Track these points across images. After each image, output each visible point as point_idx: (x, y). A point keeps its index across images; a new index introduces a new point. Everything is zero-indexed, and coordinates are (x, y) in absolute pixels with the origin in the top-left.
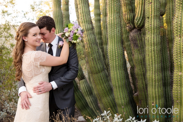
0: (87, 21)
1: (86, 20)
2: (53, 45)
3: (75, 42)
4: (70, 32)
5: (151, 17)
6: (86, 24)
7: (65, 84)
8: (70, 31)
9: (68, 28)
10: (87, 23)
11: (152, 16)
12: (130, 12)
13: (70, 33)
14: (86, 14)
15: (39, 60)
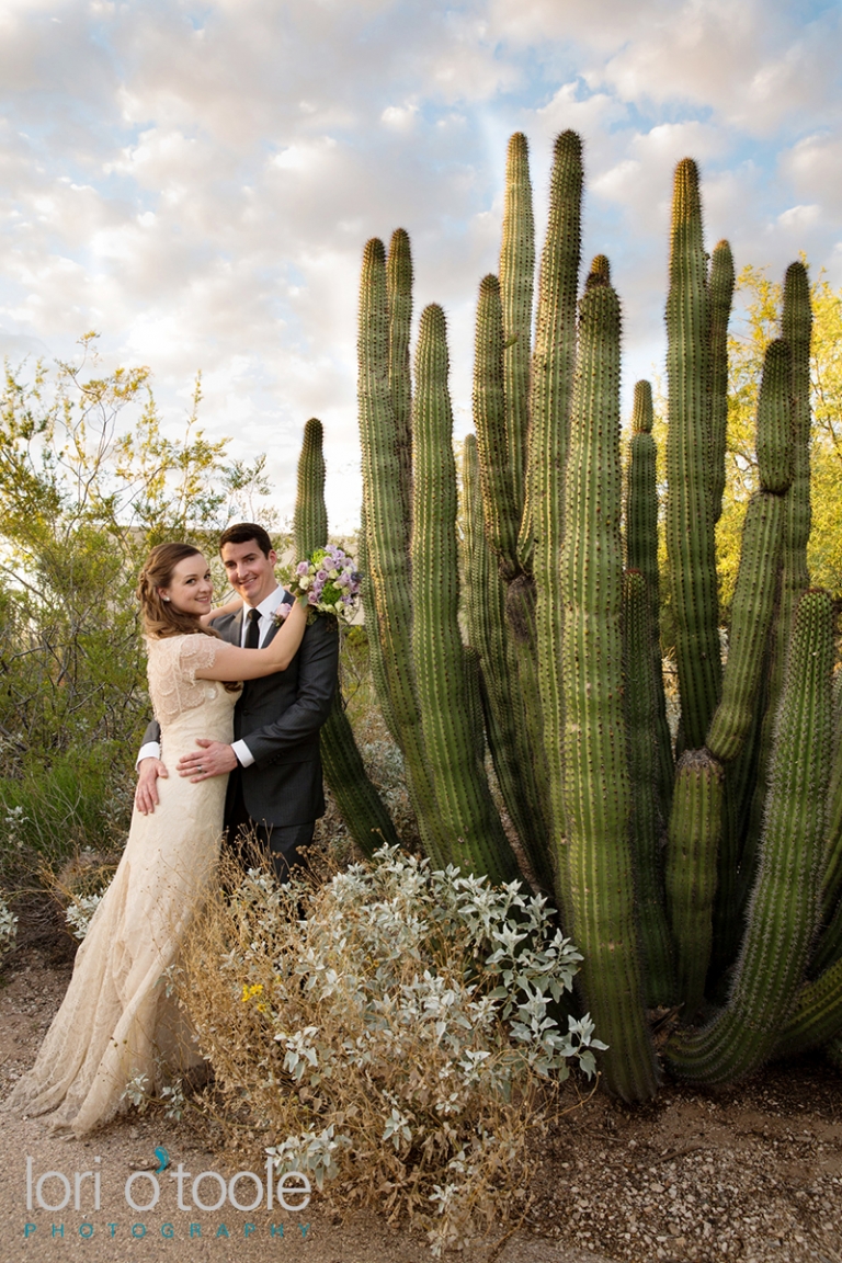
0: (389, 540)
1: (385, 537)
2: (261, 615)
3: (328, 608)
4: (315, 574)
5: (546, 540)
6: (384, 553)
7: (277, 746)
8: (314, 571)
9: (309, 564)
10: (387, 548)
11: (546, 537)
12: (505, 518)
13: (313, 578)
14: (387, 518)
15: (192, 662)
